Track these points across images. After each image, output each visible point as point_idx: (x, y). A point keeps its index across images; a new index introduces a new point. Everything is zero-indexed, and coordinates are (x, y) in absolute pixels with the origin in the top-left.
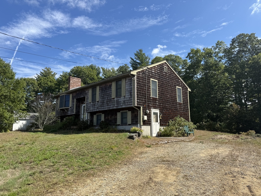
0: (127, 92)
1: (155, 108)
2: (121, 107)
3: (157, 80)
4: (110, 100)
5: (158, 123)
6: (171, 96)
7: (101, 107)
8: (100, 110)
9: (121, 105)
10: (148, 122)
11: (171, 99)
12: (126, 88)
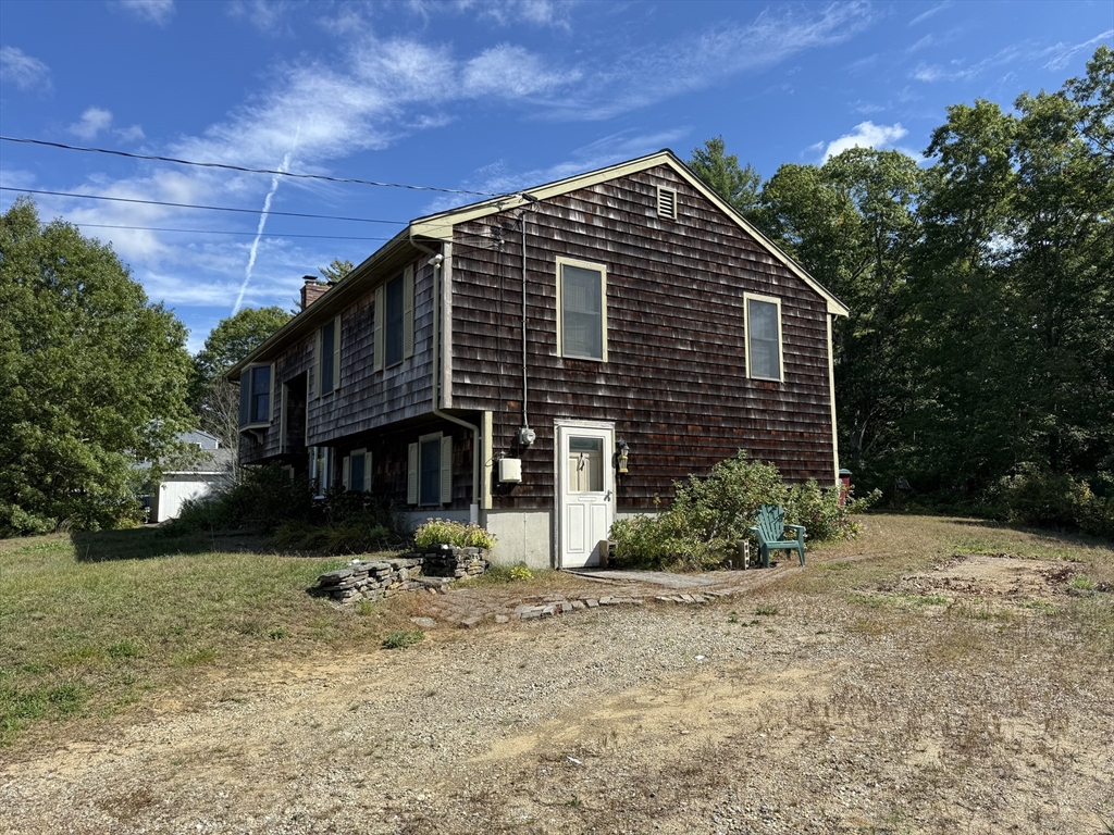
0: (419, 337)
1: (583, 412)
3: (604, 262)
4: (372, 381)
5: (604, 493)
6: (700, 347)
7: (346, 417)
9: (402, 405)
10: (530, 492)
11: (700, 364)
12: (417, 314)
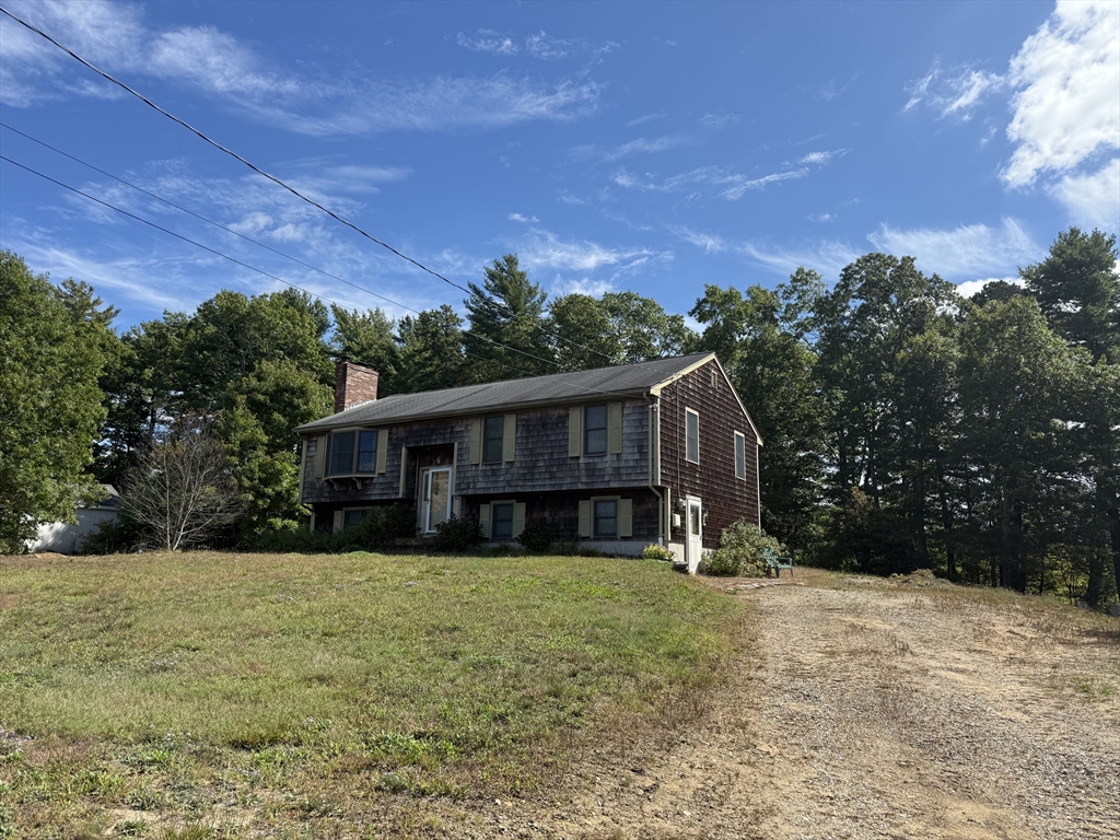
0: (627, 444)
1: (694, 492)
2: (603, 487)
3: (698, 411)
4: (563, 462)
5: (699, 536)
6: (723, 459)
7: (524, 480)
8: (520, 490)
9: (606, 479)
10: (680, 533)
11: (723, 468)
12: (625, 430)
